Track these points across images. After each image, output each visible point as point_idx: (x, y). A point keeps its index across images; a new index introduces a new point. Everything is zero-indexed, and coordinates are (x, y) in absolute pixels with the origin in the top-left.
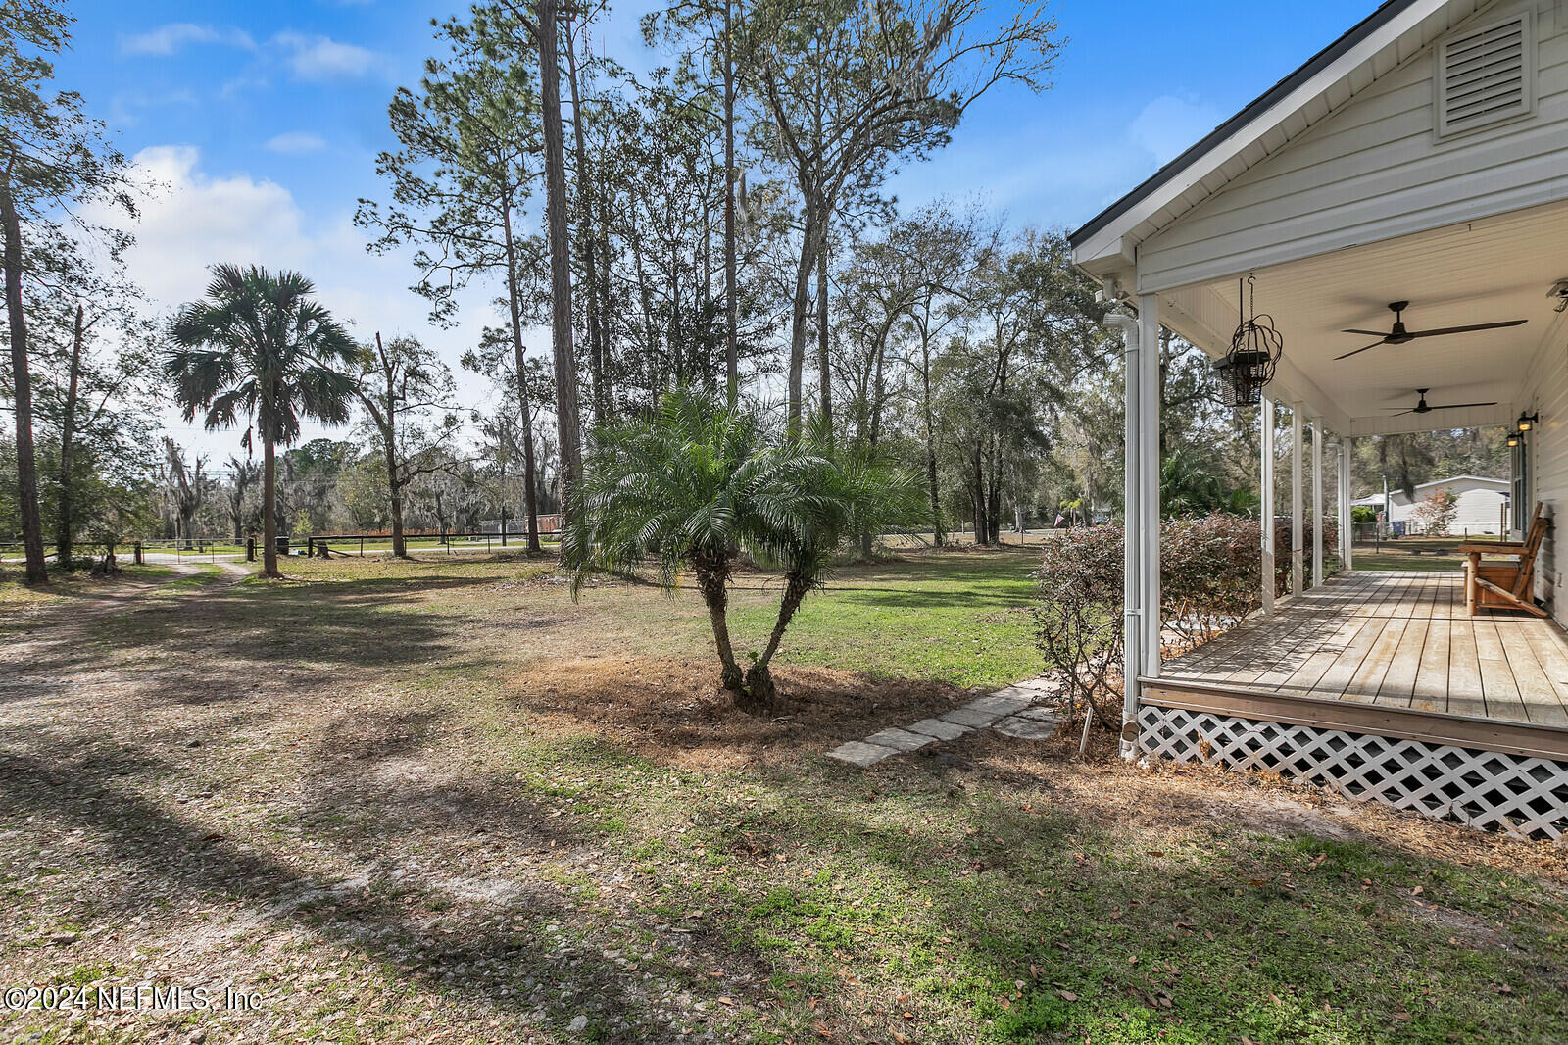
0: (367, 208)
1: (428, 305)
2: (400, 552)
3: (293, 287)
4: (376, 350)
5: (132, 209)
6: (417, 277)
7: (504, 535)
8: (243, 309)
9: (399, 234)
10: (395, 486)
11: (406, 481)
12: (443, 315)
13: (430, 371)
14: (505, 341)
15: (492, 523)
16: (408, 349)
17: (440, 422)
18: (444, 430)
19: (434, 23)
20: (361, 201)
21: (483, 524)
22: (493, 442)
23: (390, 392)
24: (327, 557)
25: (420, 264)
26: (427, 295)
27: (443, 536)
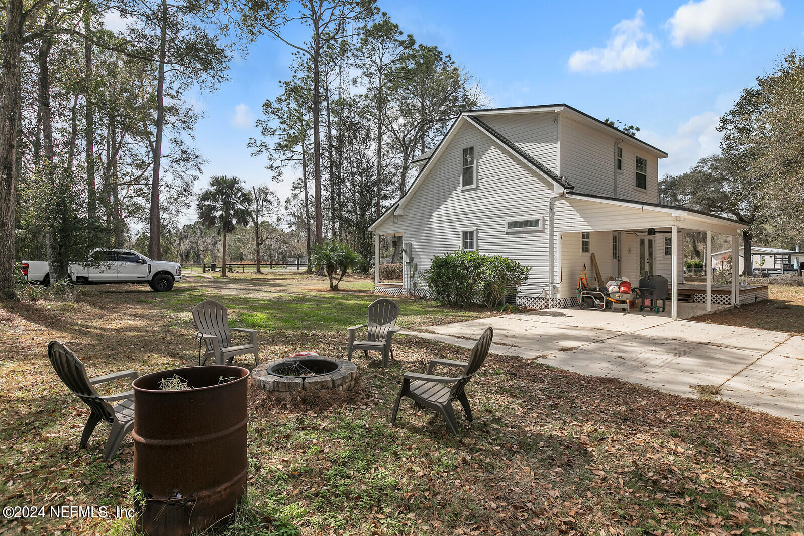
0: (252, 141)
1: (272, 174)
2: (259, 271)
3: (235, 181)
4: (253, 192)
5: (200, 171)
6: (269, 164)
7: (298, 265)
8: (220, 191)
9: (263, 150)
10: (258, 245)
11: (261, 244)
12: (277, 177)
13: (272, 200)
14: (301, 188)
15: (293, 259)
16: (264, 192)
17: (275, 220)
18: (277, 223)
19: (280, 82)
20: (251, 139)
21: (289, 260)
22: (293, 220)
23: (257, 209)
24: (232, 272)
25: (270, 159)
26: (272, 170)
27: (271, 265)
